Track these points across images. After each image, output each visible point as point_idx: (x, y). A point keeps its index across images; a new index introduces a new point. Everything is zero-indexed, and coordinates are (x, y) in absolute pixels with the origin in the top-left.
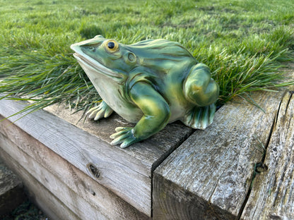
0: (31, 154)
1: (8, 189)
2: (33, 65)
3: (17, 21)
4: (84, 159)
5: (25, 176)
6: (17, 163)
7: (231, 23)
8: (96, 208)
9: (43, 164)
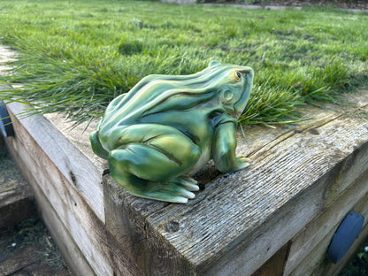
0: (38, 162)
1: (19, 199)
2: (54, 74)
3: (67, 28)
4: (67, 166)
5: (36, 188)
6: (30, 173)
7: (299, 52)
8: (78, 220)
9: (46, 173)
